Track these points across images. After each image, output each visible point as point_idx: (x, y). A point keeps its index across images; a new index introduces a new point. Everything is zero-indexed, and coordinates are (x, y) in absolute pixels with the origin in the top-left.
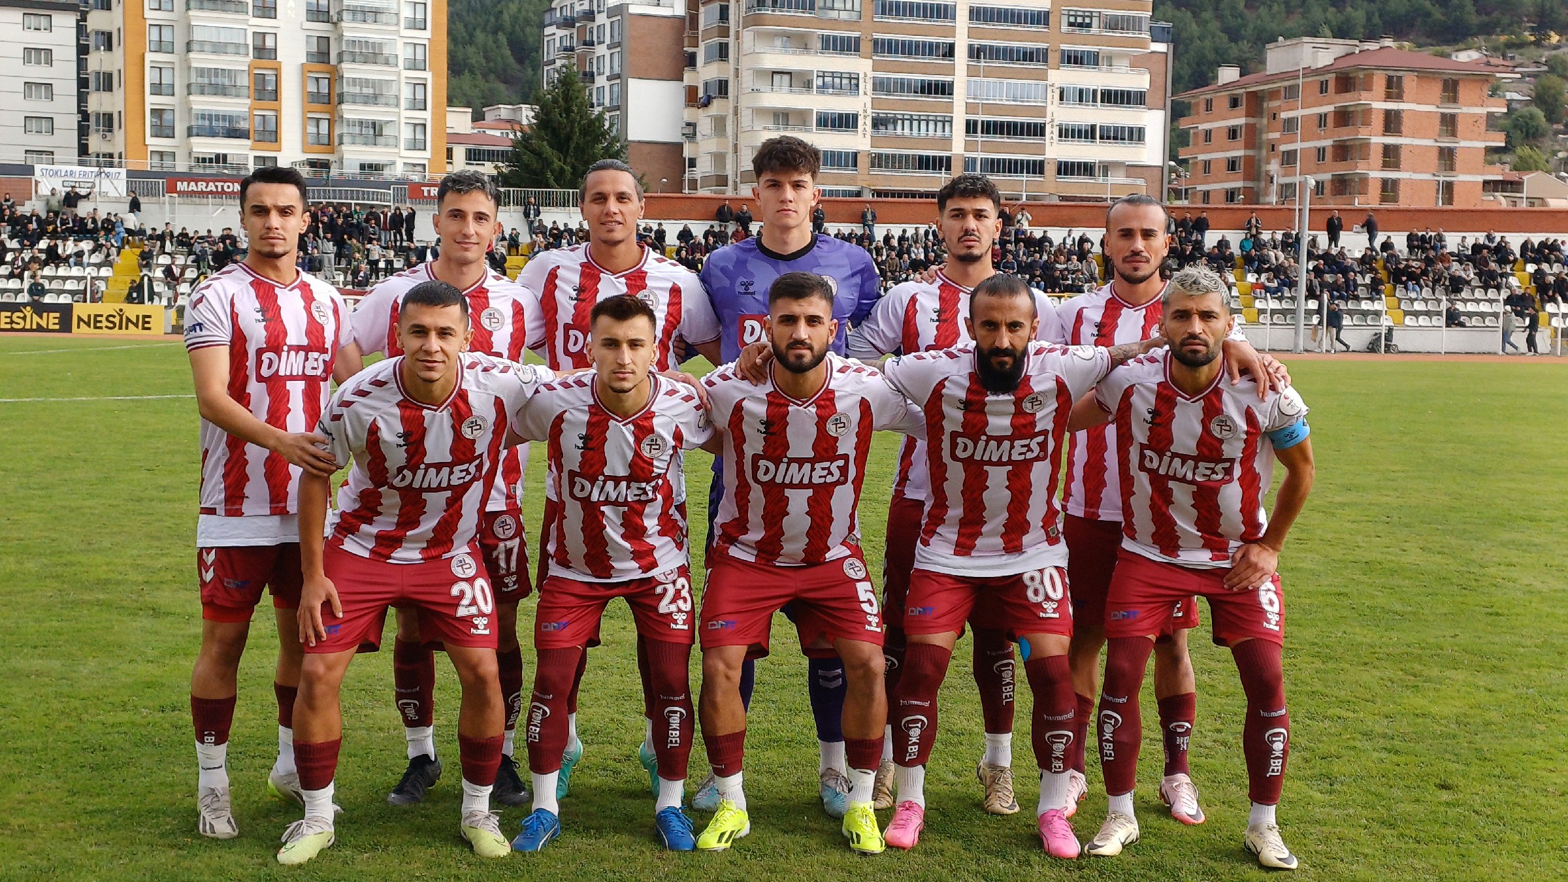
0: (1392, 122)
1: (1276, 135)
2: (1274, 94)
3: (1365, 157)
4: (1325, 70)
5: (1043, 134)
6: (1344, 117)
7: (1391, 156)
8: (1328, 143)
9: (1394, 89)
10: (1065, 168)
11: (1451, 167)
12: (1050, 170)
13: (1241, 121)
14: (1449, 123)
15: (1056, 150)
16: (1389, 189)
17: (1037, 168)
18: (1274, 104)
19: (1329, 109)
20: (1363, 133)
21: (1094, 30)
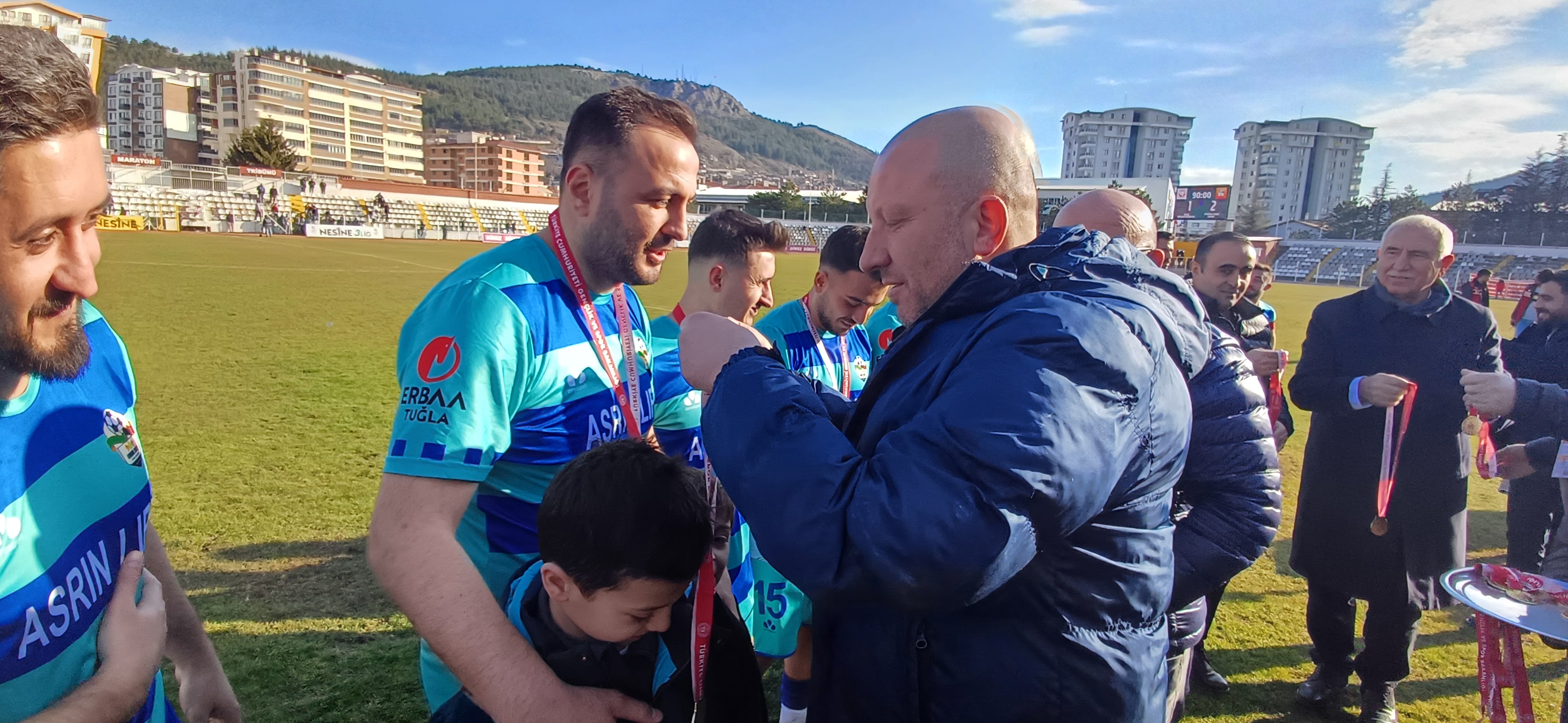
0: (509, 165)
1: (464, 165)
2: (461, 150)
3: (501, 176)
4: (483, 145)
5: (383, 157)
6: (491, 162)
7: (510, 176)
8: (486, 170)
9: (509, 154)
10: (392, 170)
11: (528, 181)
12: (387, 170)
13: (449, 158)
14: (527, 167)
15: (388, 163)
16: (509, 187)
17: (382, 169)
18: (461, 154)
19: (486, 158)
20: (500, 168)
21: (400, 120)
